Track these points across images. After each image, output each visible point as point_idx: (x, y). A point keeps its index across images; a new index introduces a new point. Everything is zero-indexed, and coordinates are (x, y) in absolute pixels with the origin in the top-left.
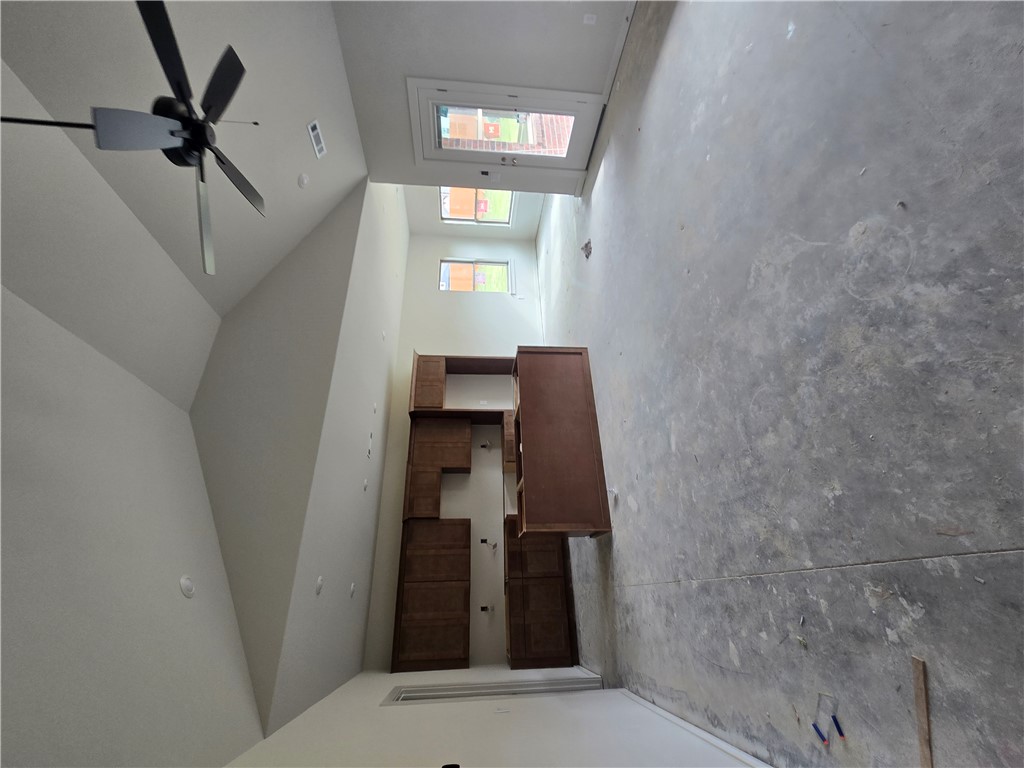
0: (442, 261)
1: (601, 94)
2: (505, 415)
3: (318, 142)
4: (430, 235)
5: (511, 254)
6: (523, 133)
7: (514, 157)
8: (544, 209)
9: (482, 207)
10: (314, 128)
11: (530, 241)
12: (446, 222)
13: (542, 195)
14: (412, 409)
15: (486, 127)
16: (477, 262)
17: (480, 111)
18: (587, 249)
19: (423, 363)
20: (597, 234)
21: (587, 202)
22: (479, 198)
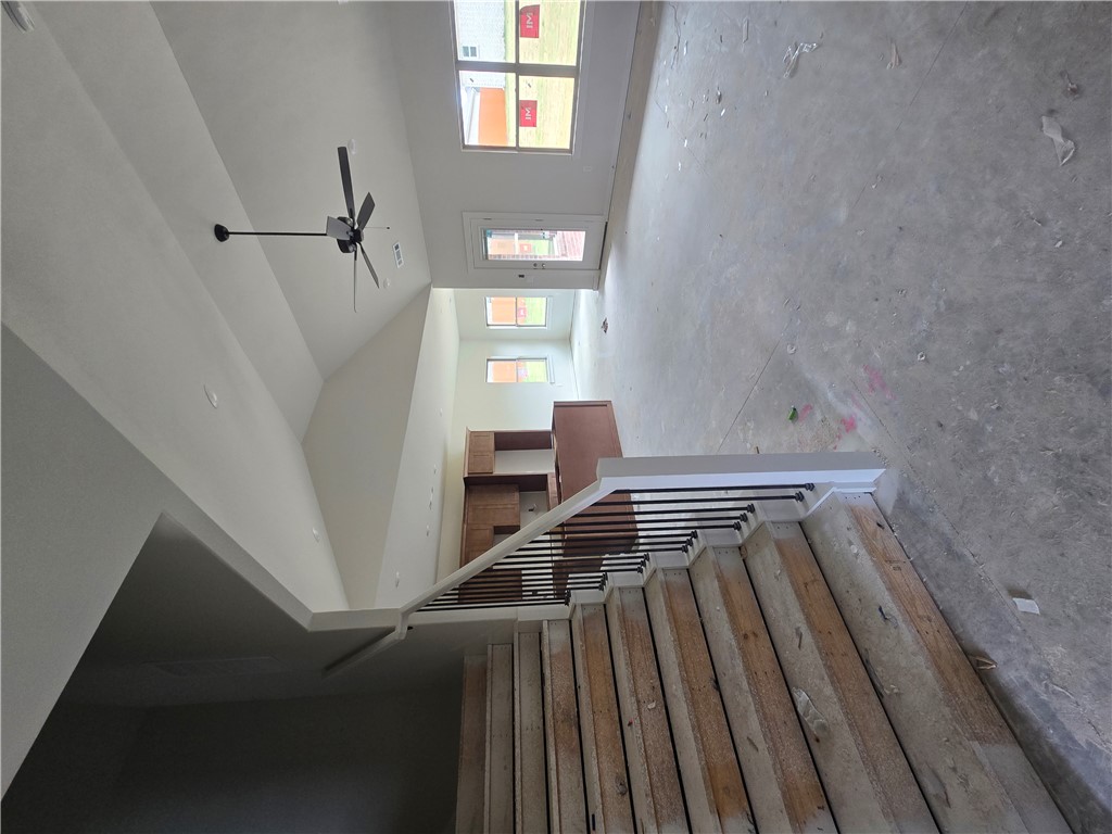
0: (488, 360)
1: (602, 215)
2: (549, 477)
3: (399, 257)
4: (478, 339)
5: (549, 351)
6: (551, 249)
7: (543, 263)
8: (575, 305)
9: (522, 313)
10: (397, 247)
11: (566, 341)
12: (491, 327)
13: (573, 290)
14: (466, 476)
15: (522, 246)
16: (519, 359)
17: (516, 235)
18: (605, 325)
19: (475, 438)
20: (610, 312)
21: (602, 293)
22: (519, 306)
